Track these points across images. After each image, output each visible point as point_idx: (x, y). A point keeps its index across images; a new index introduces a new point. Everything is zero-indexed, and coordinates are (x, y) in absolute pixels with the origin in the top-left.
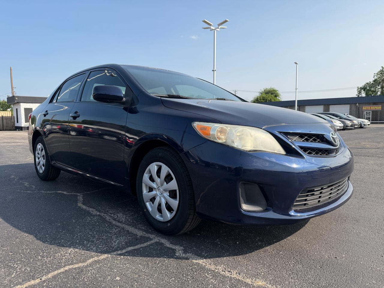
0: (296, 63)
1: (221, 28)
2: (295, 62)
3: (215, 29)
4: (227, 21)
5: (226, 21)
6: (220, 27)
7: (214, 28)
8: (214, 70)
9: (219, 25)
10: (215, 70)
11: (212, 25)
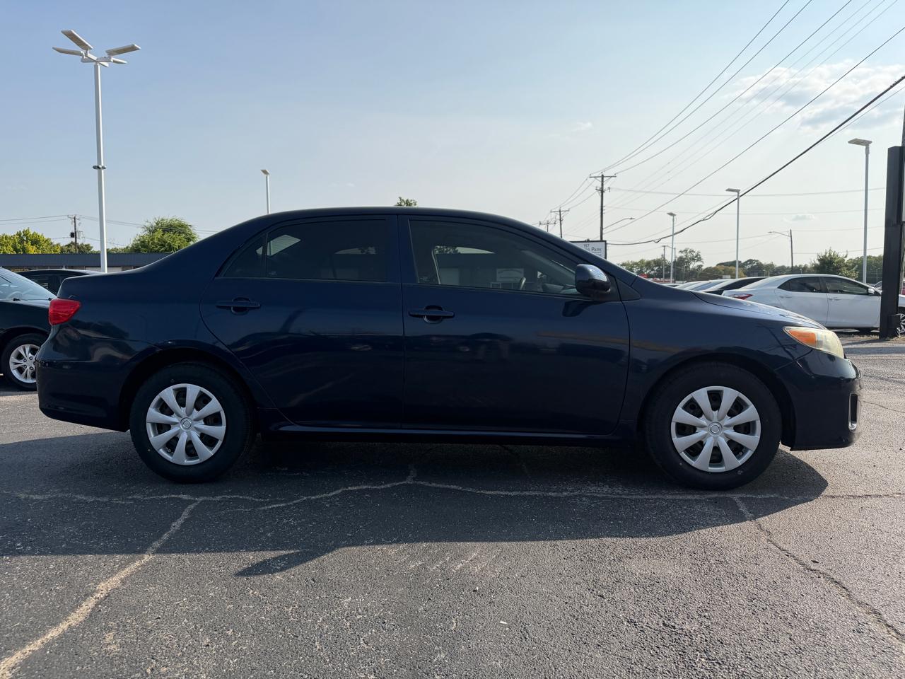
0: (265, 172)
1: (114, 61)
2: (263, 169)
3: (96, 61)
4: (136, 49)
5: (133, 48)
6: (113, 59)
7: (95, 58)
8: (100, 166)
9: (111, 53)
10: (104, 168)
11: (90, 49)
